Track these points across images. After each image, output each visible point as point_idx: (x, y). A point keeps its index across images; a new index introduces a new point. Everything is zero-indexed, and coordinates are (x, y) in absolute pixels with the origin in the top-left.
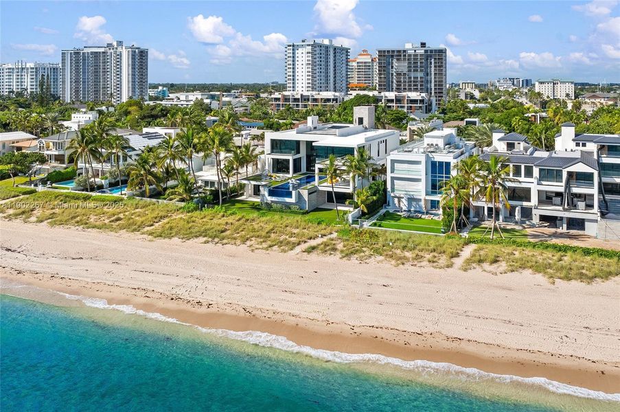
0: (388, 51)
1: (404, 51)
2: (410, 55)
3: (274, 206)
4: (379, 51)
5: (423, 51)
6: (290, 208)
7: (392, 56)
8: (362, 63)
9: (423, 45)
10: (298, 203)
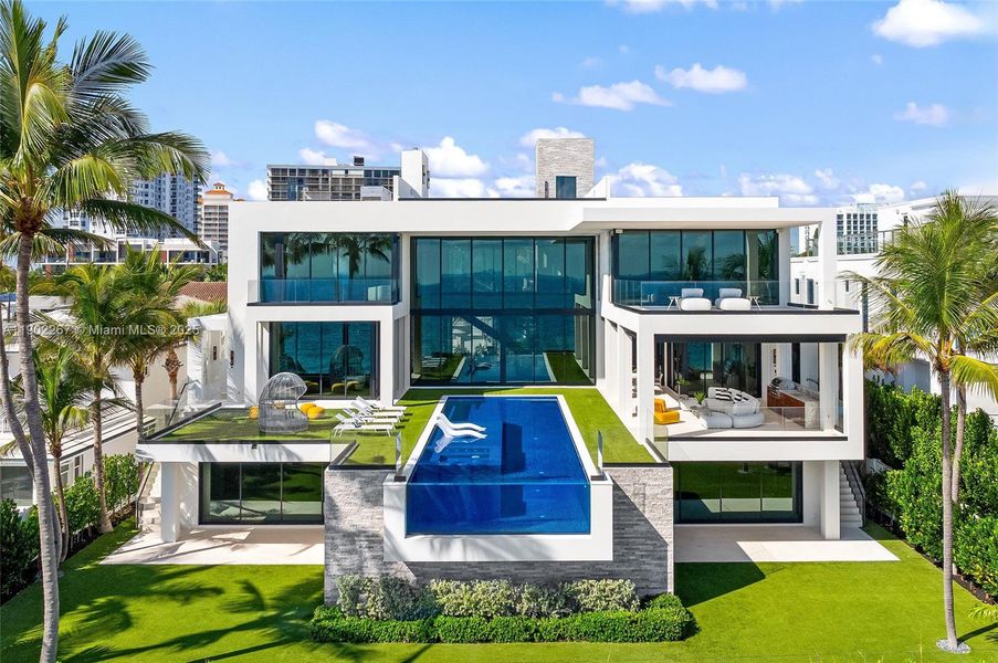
0: (293, 171)
1: (325, 171)
2: (335, 180)
3: (451, 595)
4: (274, 170)
5: (362, 173)
6: (573, 605)
7: (300, 181)
8: (215, 207)
9: (359, 161)
10: (623, 561)
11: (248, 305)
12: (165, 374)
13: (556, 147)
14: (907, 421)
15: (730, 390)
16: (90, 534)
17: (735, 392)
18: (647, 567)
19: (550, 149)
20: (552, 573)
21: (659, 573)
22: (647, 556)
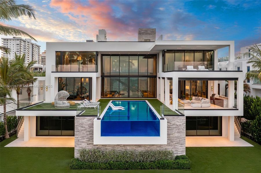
8: (44, 57)
10: (169, 145)
11: (52, 72)
12: (27, 94)
13: (144, 31)
14: (255, 105)
15: (199, 97)
16: (2, 139)
17: (201, 98)
18: (177, 147)
19: (142, 32)
20: (147, 149)
21: (181, 149)
22: (177, 143)
